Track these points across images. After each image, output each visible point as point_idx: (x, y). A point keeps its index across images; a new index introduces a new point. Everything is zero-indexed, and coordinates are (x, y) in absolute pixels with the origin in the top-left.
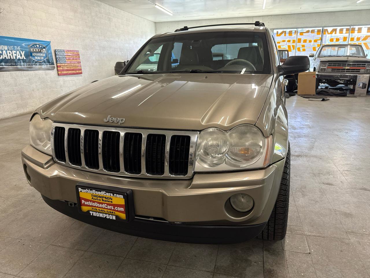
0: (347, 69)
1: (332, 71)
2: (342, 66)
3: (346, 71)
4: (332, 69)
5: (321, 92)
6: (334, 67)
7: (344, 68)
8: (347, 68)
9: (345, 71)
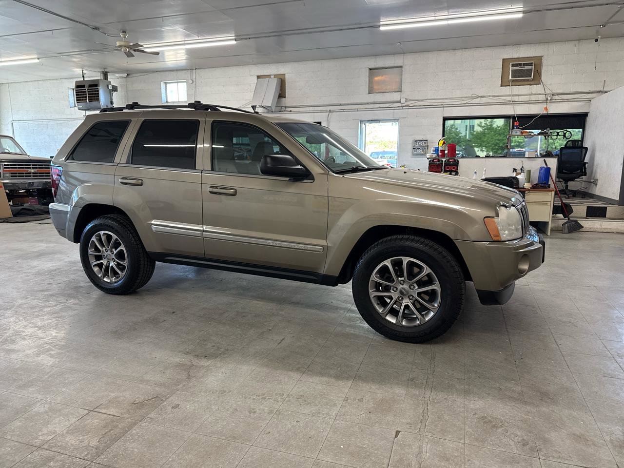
0: (33, 173)
1: (12, 176)
2: (26, 168)
3: (33, 176)
4: (12, 173)
5: (22, 212)
6: (15, 170)
7: (29, 170)
8: (32, 171)
9: (30, 176)
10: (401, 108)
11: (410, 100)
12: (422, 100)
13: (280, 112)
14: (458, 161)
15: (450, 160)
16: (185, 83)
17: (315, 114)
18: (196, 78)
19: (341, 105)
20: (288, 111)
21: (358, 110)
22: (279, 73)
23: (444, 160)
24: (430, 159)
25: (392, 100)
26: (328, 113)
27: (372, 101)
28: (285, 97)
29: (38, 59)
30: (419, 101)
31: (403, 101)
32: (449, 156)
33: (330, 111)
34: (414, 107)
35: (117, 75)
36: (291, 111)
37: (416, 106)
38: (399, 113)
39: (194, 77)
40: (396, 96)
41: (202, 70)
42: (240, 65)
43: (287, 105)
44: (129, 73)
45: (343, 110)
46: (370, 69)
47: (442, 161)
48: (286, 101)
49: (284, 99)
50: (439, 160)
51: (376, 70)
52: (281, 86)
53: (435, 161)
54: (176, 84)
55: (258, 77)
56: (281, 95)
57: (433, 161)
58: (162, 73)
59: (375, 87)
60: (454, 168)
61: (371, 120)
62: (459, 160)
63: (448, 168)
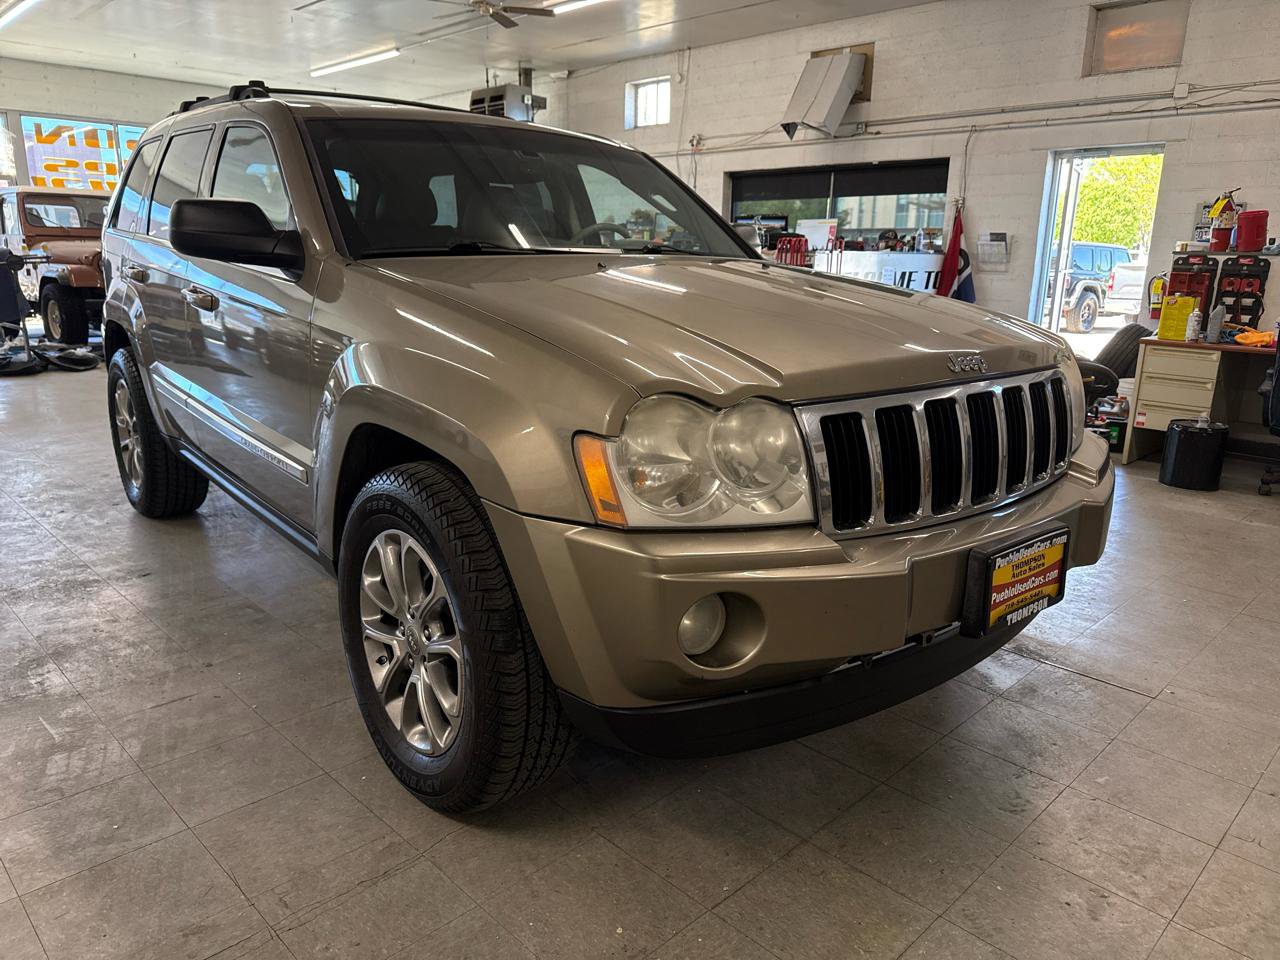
10: (1174, 112)
11: (1205, 89)
12: (1241, 87)
13: (853, 136)
14: (1268, 264)
15: (1242, 261)
16: (668, 84)
17: (937, 137)
18: (688, 71)
19: (1003, 111)
20: (872, 133)
21: (1048, 123)
22: (861, 41)
23: (1221, 259)
24: (1177, 256)
25: (1148, 90)
26: (967, 135)
27: (1090, 95)
28: (869, 100)
29: (398, 49)
30: (1232, 88)
31: (1181, 91)
32: (1240, 248)
33: (974, 130)
34: (1213, 108)
35: (553, 75)
36: (878, 133)
37: (1221, 105)
38: (1165, 127)
39: (685, 68)
40: (1161, 80)
41: (702, 51)
42: (778, 31)
43: (872, 119)
44: (572, 69)
45: (1009, 126)
46: (1099, 9)
47: (1216, 262)
48: (871, 110)
49: (866, 104)
50: (1205, 260)
51: (1115, 11)
52: (863, 74)
53: (1192, 260)
54: (655, 85)
55: (815, 54)
56: (861, 96)
57: (1186, 260)
58: (628, 64)
59: (1108, 58)
60: (1250, 285)
61: (1085, 150)
62: (1271, 259)
63: (1231, 284)
